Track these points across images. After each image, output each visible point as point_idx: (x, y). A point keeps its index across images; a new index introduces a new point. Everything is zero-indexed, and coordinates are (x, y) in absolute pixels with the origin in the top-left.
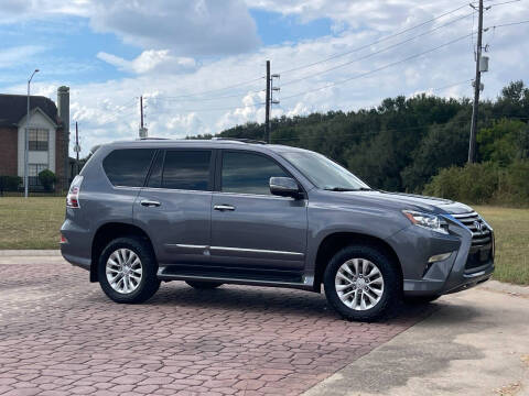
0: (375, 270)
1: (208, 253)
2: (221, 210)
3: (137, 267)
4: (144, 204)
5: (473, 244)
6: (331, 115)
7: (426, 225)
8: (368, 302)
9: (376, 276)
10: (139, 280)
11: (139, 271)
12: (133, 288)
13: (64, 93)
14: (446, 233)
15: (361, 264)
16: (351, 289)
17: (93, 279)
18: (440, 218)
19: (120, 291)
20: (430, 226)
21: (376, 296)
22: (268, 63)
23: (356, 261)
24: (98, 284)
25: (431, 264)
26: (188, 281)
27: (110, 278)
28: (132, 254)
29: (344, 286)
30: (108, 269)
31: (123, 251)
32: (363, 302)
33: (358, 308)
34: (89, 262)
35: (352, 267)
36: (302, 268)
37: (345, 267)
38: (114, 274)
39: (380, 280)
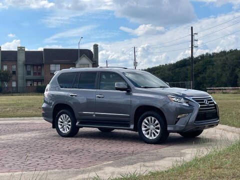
0: (157, 122)
1: (94, 116)
2: (99, 97)
3: (69, 122)
4: (71, 95)
5: (200, 110)
6: (231, 51)
7: (177, 102)
8: (155, 135)
9: (157, 124)
10: (70, 127)
11: (70, 123)
12: (68, 130)
13: (96, 47)
14: (188, 105)
15: (151, 119)
16: (148, 130)
17: (54, 127)
18: (185, 99)
19: (63, 132)
20: (180, 102)
21: (157, 133)
22: (192, 28)
23: (149, 118)
24: (55, 129)
25: (179, 119)
26: (99, 128)
27: (60, 126)
28: (67, 116)
29: (145, 129)
30: (59, 123)
31: (64, 115)
32: (153, 135)
33: (151, 138)
34: (52, 120)
35: (148, 121)
36: (129, 122)
37: (146, 120)
38: (61, 125)
39: (159, 126)
